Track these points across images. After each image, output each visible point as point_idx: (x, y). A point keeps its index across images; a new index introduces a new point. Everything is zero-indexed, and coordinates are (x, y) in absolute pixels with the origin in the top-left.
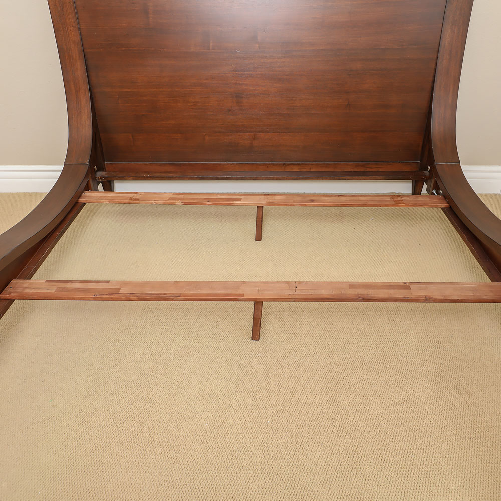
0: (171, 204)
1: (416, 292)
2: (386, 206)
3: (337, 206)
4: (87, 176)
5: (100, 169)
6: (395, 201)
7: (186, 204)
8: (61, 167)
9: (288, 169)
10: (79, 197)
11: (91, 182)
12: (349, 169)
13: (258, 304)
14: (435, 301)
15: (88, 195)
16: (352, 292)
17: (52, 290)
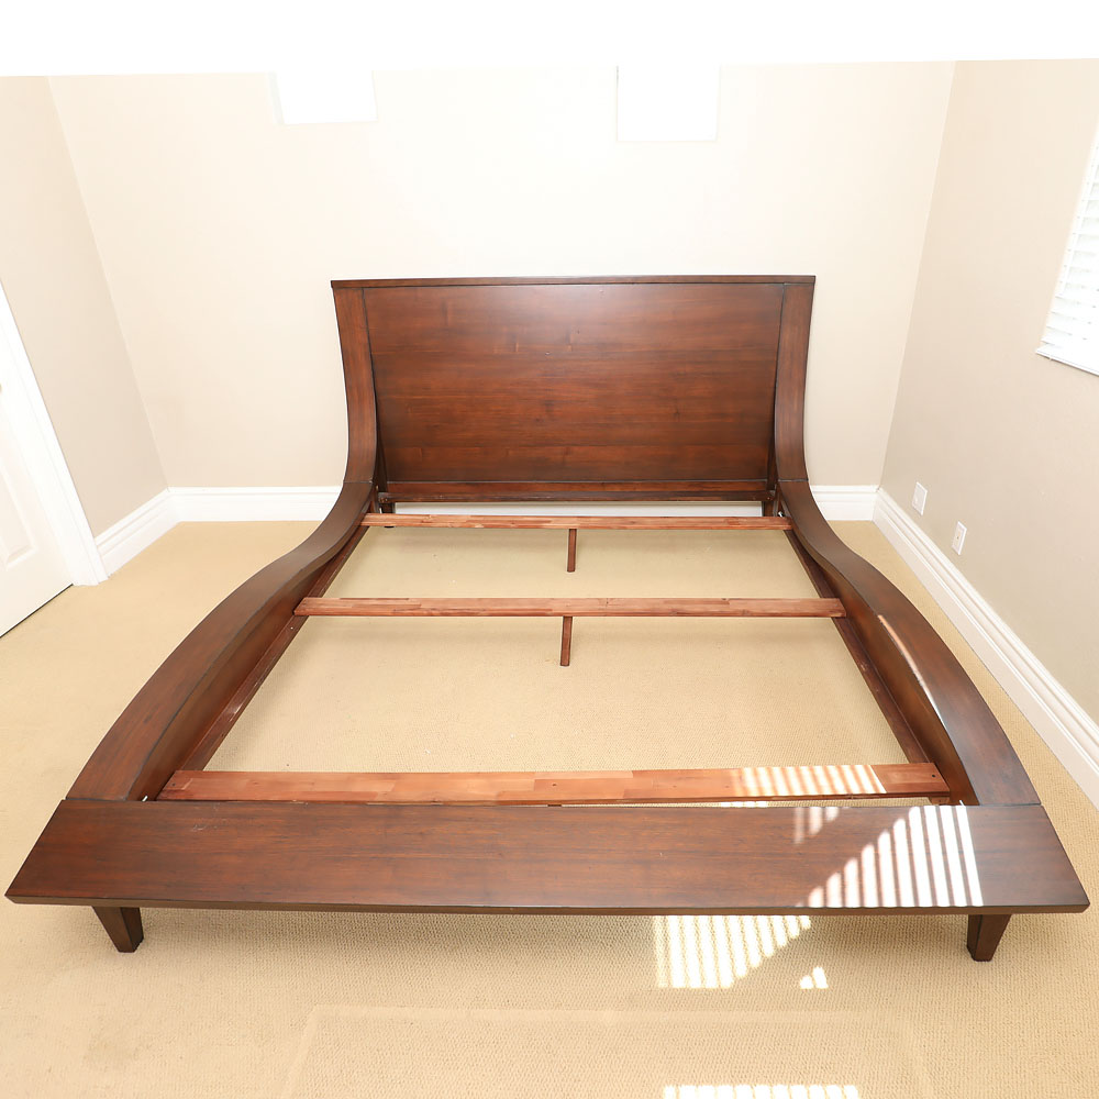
0: (470, 527)
1: (733, 607)
2: (719, 528)
3: (662, 528)
4: (369, 497)
5: (383, 489)
6: (730, 523)
7: (486, 527)
8: (339, 489)
9: (608, 489)
10: (363, 519)
11: (374, 504)
12: (680, 489)
13: (568, 619)
14: (752, 615)
15: (369, 516)
16: (666, 607)
17: (349, 606)
